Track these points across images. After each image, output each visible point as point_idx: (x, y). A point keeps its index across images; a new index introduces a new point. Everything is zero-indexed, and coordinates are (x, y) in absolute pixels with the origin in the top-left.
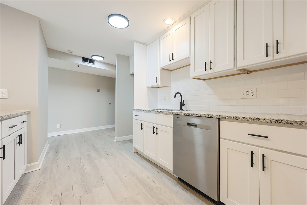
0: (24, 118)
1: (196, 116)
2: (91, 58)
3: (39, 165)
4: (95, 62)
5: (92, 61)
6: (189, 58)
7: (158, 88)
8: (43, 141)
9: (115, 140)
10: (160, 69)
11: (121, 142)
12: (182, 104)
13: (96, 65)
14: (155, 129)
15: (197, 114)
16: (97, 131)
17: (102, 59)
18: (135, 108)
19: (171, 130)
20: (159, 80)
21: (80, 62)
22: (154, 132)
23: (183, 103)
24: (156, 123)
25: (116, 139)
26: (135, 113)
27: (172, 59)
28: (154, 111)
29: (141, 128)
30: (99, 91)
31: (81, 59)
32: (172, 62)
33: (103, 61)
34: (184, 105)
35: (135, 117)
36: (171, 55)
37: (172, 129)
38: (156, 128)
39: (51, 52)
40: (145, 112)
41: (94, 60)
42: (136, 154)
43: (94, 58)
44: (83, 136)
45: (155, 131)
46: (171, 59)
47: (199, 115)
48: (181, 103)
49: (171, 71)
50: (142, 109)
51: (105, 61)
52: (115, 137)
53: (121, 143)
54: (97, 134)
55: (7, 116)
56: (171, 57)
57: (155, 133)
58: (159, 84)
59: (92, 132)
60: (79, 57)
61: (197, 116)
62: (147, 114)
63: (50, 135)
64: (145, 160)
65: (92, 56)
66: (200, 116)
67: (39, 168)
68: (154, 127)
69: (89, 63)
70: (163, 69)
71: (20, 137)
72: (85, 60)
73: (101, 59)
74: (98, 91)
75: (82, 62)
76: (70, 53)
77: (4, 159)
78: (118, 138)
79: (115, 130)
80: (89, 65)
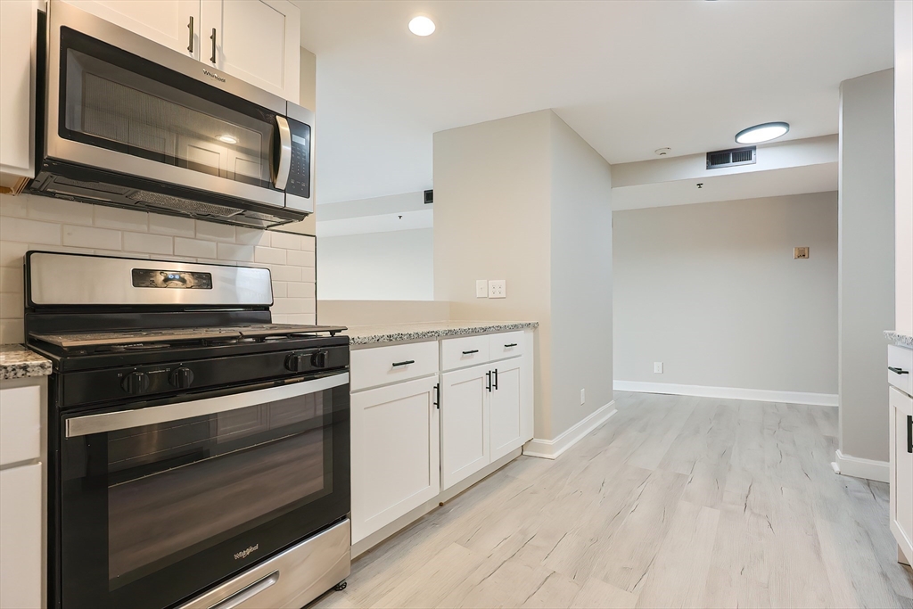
0: (519, 337)
2: (735, 146)
3: (556, 448)
4: (756, 154)
5: (743, 154)
8: (583, 398)
9: (836, 467)
11: (868, 483)
13: (762, 162)
16: (790, 406)
17: (782, 130)
21: (701, 171)
30: (803, 254)
31: (704, 161)
33: (790, 137)
39: (620, 172)
41: (751, 148)
43: (746, 140)
44: (720, 411)
51: (795, 133)
52: (839, 452)
54: (778, 420)
55: (449, 331)
59: (764, 407)
60: (694, 156)
65: (738, 135)
67: (554, 456)
69: (732, 164)
72: (716, 158)
73: (777, 132)
74: (800, 257)
75: (707, 169)
76: (663, 156)
77: (438, 408)
78: (849, 458)
79: (838, 419)
80: (732, 169)
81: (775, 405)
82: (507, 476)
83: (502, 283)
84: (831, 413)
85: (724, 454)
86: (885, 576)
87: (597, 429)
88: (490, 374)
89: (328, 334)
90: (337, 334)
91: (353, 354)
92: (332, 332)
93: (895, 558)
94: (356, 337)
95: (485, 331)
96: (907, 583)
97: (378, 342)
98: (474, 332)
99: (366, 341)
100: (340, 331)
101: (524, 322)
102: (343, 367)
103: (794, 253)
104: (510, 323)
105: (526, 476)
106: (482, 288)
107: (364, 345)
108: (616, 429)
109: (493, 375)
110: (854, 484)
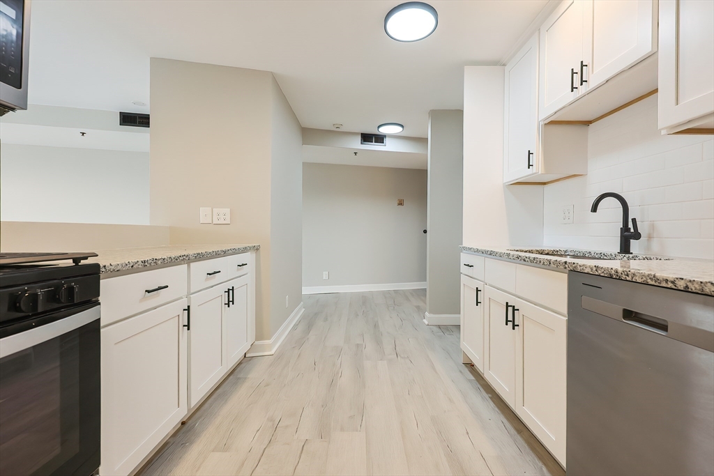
0: (248, 257)
1: (664, 284)
2: (377, 133)
3: (273, 346)
4: (387, 140)
5: (380, 139)
6: (653, 55)
7: (544, 184)
8: (287, 302)
9: (426, 321)
10: (542, 123)
11: (439, 327)
12: (629, 235)
13: (389, 146)
14: (510, 309)
15: (671, 276)
17: (400, 129)
18: (466, 244)
19: (560, 323)
20: (537, 160)
21: (357, 144)
22: (507, 321)
23: (632, 230)
24: (514, 292)
25: (429, 318)
26: (465, 258)
27: (582, 81)
28: (508, 255)
29: (477, 303)
30: (401, 204)
31: (359, 138)
32: (582, 90)
33: (403, 134)
34: (637, 236)
35: (464, 269)
36: (577, 69)
37: (564, 319)
38: (514, 310)
39: (308, 134)
40: (486, 255)
41: (385, 136)
42: (466, 371)
43: (383, 130)
44: (364, 301)
45: (510, 318)
46: (577, 83)
47: (681, 285)
48: (625, 228)
49: (588, 123)
50: (480, 248)
51: (406, 133)
52: (427, 313)
53: (438, 329)
54: (394, 299)
55: (199, 254)
56: (579, 75)
57: (510, 324)
58: (538, 169)
59: (385, 294)
60: (354, 134)
61: (670, 285)
62: (491, 263)
63: (306, 291)
64: (487, 396)
65: (379, 127)
66: (686, 290)
67: (272, 352)
68: (507, 306)
69: (374, 143)
70: (552, 123)
71: (230, 291)
72: (366, 138)
73: (396, 130)
74: (399, 204)
75: (361, 144)
76: (338, 130)
77: (188, 329)
78: (432, 315)
79: (426, 295)
80: (373, 147)
81: (389, 292)
82: (239, 378)
83: (227, 211)
84: (423, 292)
85: (376, 326)
86: (461, 372)
87: (296, 325)
88: (228, 292)
89: (70, 263)
90: (83, 262)
91: (104, 283)
92: (76, 260)
93: (461, 361)
94: (108, 264)
95: (225, 253)
96: (469, 372)
97: (132, 269)
98: (216, 255)
99: (119, 268)
100: (86, 258)
101: (250, 245)
102: (91, 300)
103: (397, 202)
104: (242, 246)
105: (256, 374)
106: (205, 215)
107: (117, 272)
108: (309, 322)
109: (231, 292)
110: (435, 329)
